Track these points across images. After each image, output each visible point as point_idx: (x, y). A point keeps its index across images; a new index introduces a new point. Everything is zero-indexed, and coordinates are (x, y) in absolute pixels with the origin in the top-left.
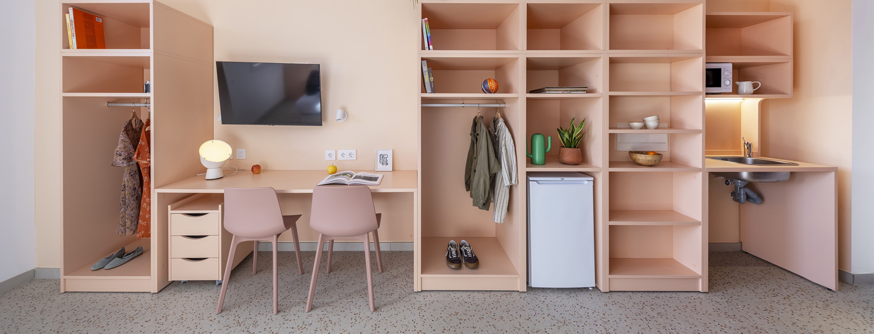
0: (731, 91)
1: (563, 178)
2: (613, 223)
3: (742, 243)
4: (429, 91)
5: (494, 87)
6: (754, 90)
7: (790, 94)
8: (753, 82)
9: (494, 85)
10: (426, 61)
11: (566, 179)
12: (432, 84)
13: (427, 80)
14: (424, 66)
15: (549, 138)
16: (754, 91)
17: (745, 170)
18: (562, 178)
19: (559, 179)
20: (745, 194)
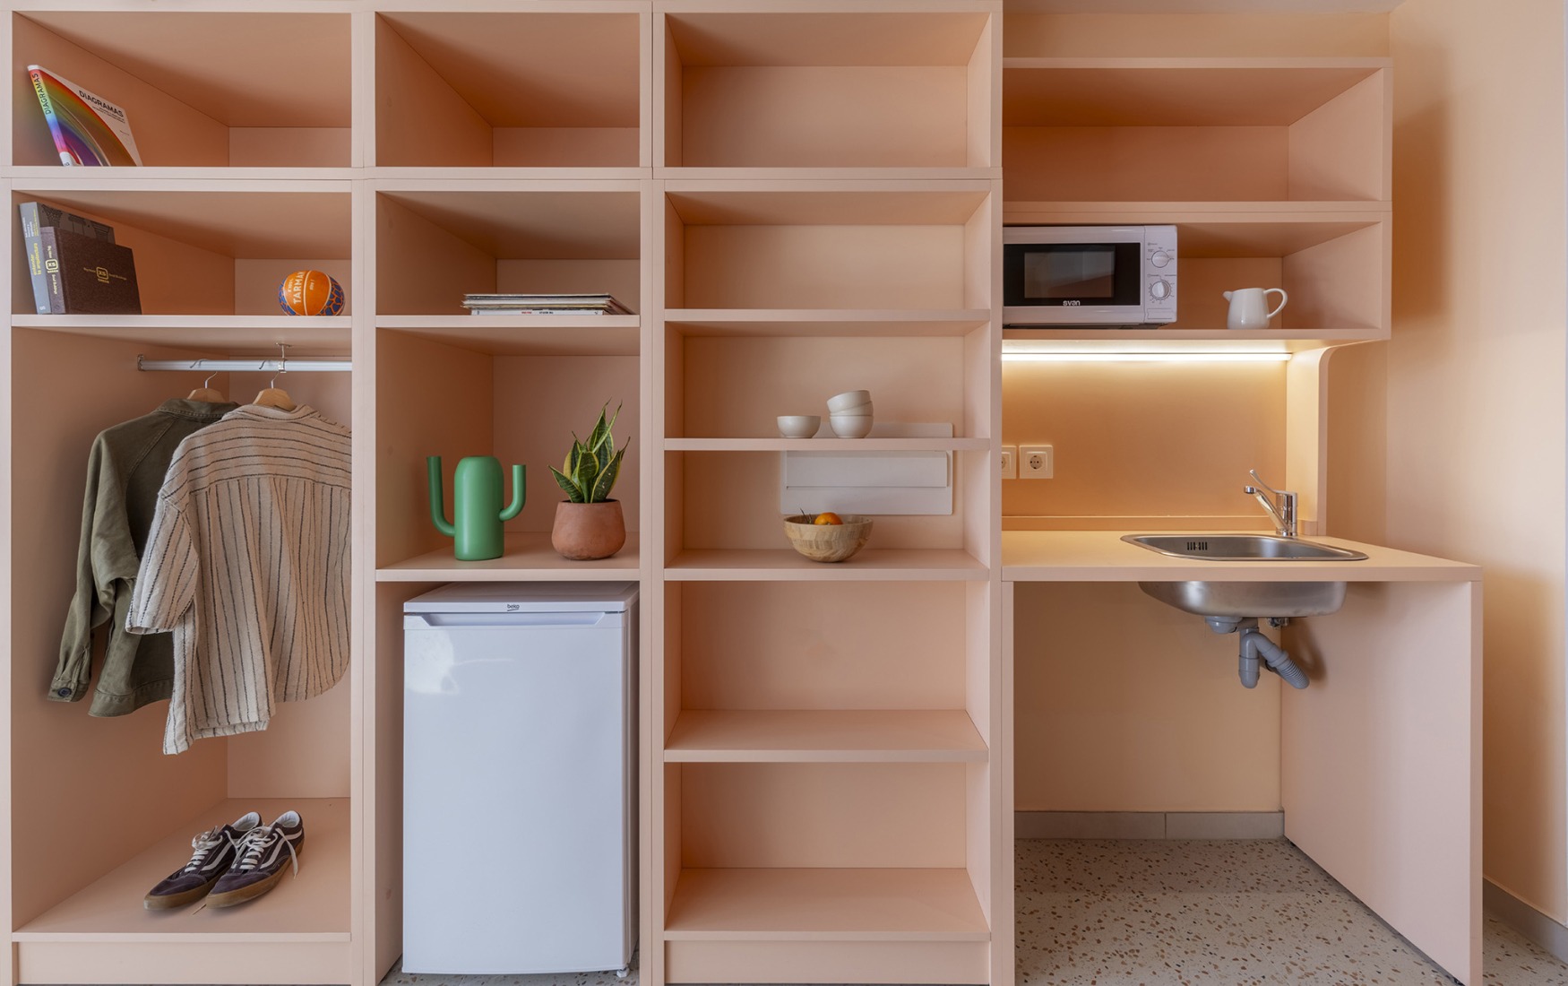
0: (1174, 319)
1: (516, 604)
2: (685, 755)
3: (1283, 812)
4: (42, 308)
5: (302, 295)
6: (1269, 316)
7: (1380, 327)
8: (1266, 289)
9: (302, 289)
10: (35, 204)
11: (524, 606)
12: (52, 282)
13: (37, 270)
14: (27, 223)
15: (516, 469)
16: (1271, 319)
17: (1195, 574)
18: (511, 604)
19: (502, 606)
20: (1254, 656)
